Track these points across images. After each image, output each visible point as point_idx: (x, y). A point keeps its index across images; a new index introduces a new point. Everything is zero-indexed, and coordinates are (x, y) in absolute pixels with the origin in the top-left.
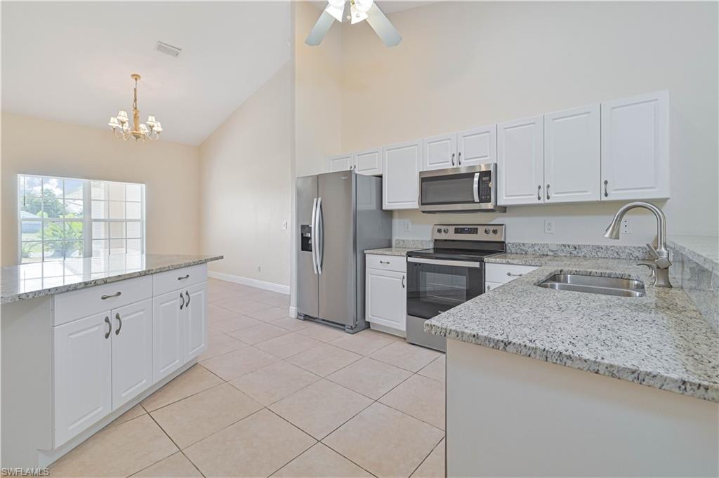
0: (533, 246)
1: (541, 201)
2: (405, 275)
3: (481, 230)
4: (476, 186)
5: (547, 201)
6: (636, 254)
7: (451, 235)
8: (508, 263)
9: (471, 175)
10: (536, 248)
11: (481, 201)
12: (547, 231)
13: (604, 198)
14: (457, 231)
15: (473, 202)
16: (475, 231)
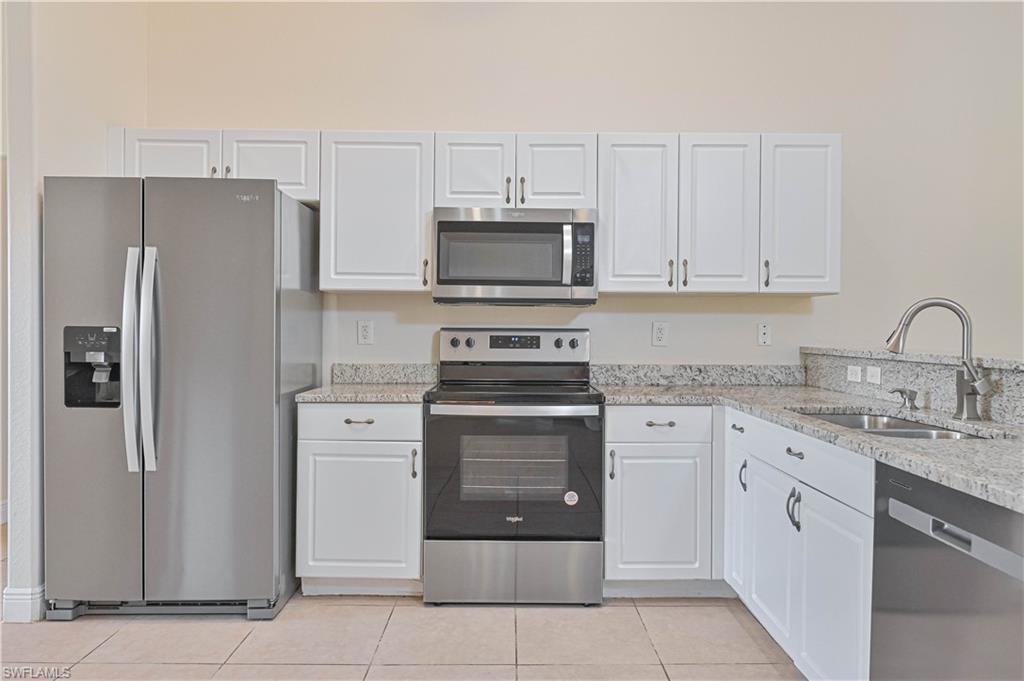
0: (636, 369)
1: (673, 289)
2: (419, 447)
3: (547, 340)
4: (568, 251)
5: (682, 289)
6: (779, 377)
7: (483, 352)
8: (650, 403)
9: (557, 228)
10: (641, 374)
11: (576, 282)
12: (656, 343)
13: (764, 289)
14: (495, 343)
15: (559, 283)
16: (534, 343)
